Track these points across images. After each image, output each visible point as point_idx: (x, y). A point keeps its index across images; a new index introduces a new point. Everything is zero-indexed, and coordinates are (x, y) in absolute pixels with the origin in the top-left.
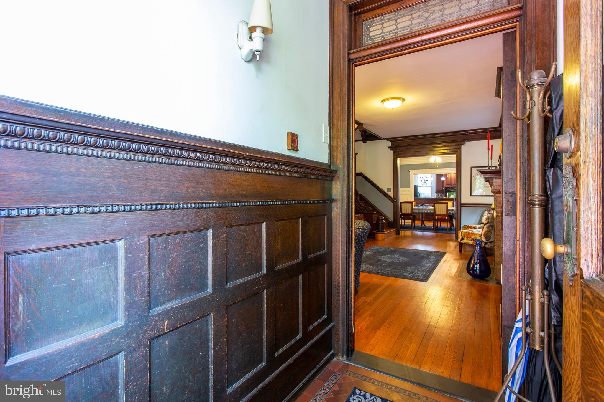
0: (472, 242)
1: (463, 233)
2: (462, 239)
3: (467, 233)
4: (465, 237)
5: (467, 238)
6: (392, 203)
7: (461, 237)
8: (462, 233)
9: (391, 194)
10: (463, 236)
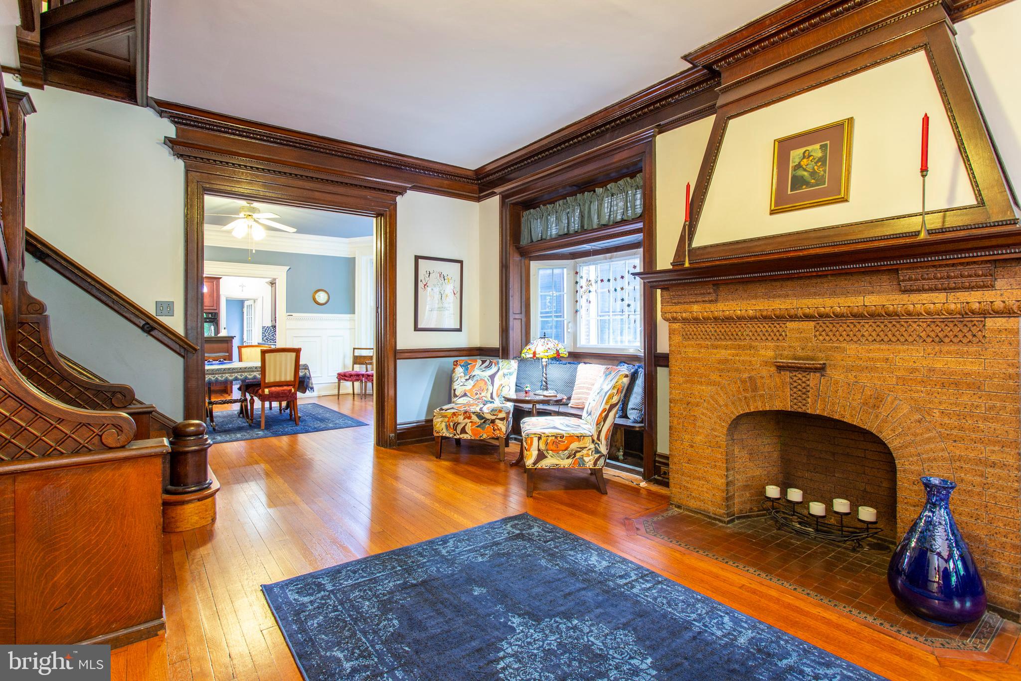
0: (570, 461)
1: (543, 439)
2: (541, 456)
3: (556, 437)
4: (547, 450)
5: (556, 451)
6: (181, 360)
7: (535, 453)
8: (540, 438)
9: (176, 323)
10: (542, 447)
